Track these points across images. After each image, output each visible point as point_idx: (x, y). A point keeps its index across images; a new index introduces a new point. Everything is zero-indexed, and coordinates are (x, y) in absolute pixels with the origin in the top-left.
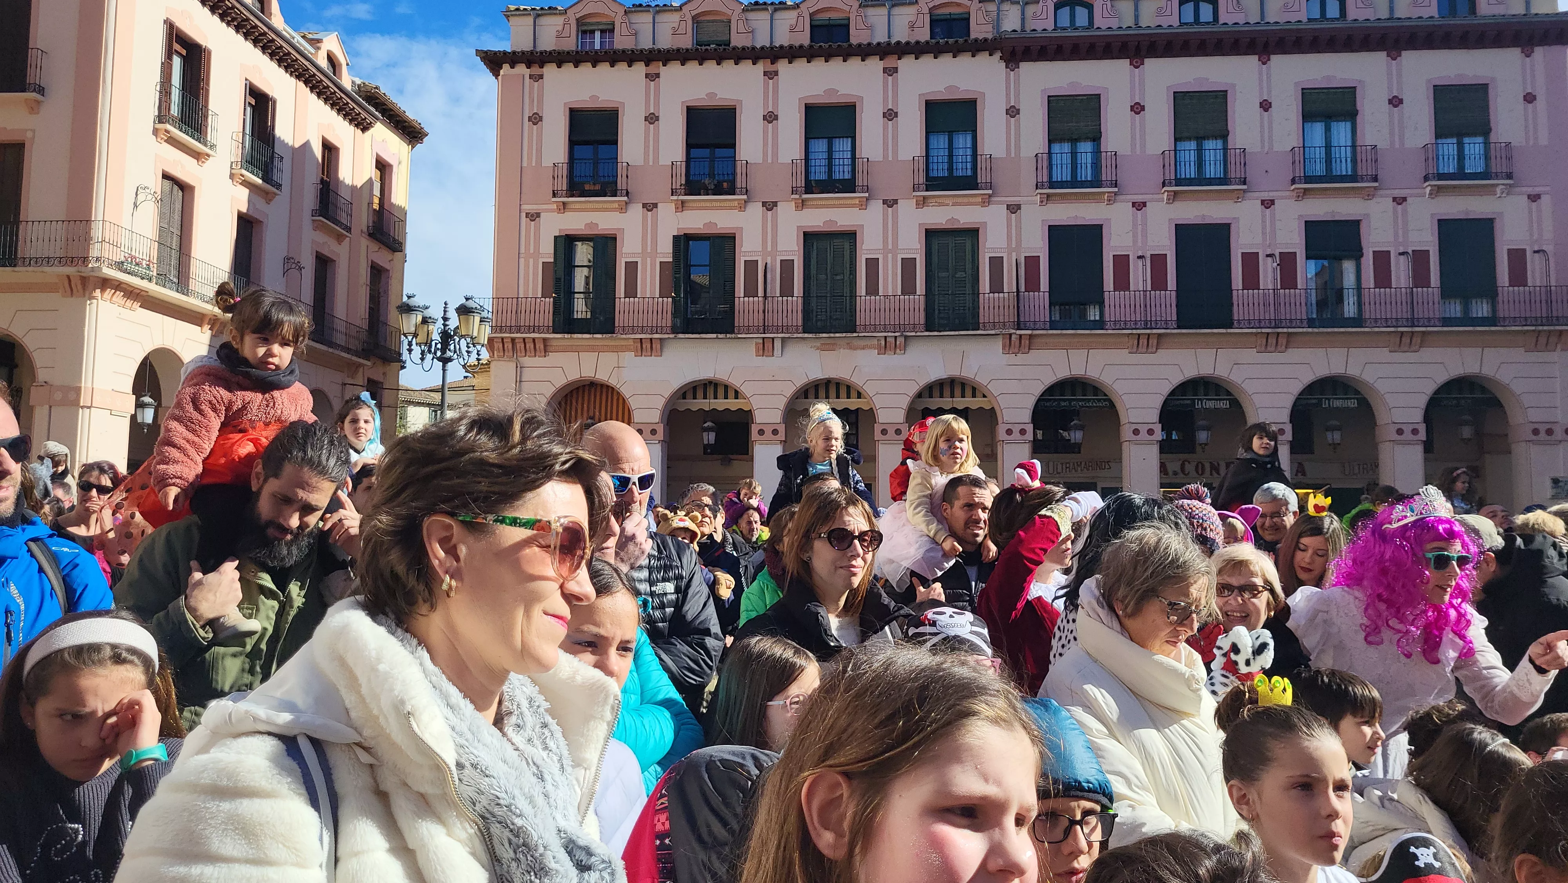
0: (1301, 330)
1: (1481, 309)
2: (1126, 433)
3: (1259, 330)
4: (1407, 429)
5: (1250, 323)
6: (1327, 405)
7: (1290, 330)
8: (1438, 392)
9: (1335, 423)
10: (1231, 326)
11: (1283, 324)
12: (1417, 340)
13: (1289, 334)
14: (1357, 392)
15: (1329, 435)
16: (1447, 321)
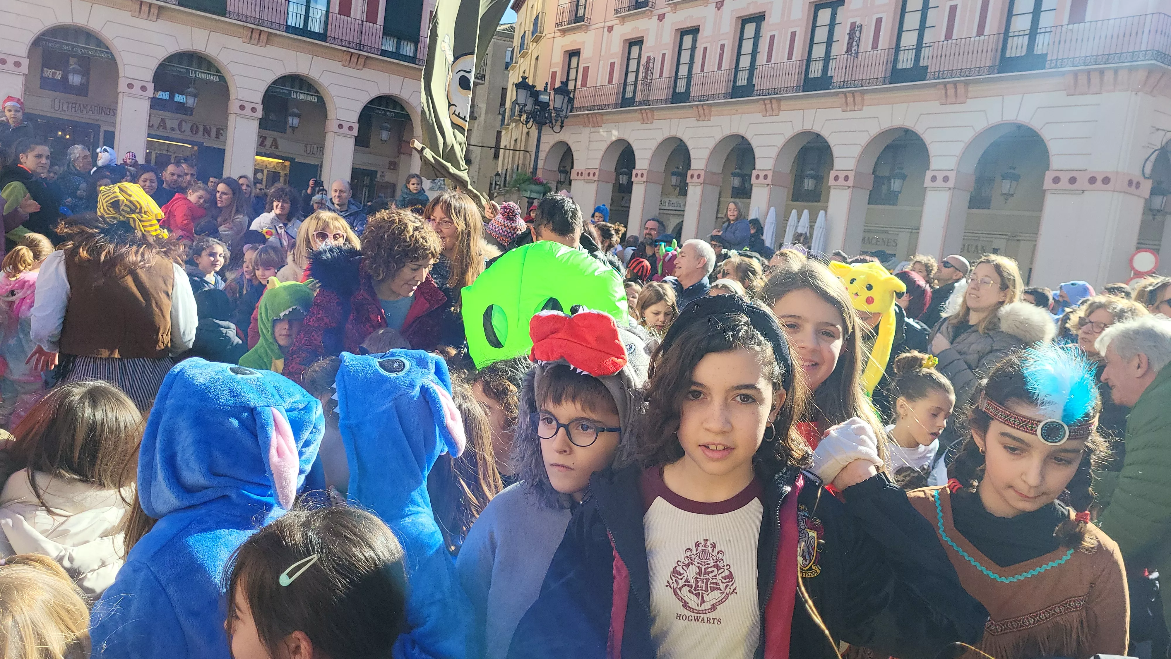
0: (278, 32)
1: (408, 49)
2: (122, 86)
3: (245, 24)
4: (346, 126)
5: (238, 16)
6: (295, 97)
7: (270, 30)
8: (372, 102)
9: (295, 110)
10: (224, 15)
11: (265, 24)
12: (361, 61)
13: (269, 33)
14: (317, 92)
15: (290, 119)
16: (384, 53)
